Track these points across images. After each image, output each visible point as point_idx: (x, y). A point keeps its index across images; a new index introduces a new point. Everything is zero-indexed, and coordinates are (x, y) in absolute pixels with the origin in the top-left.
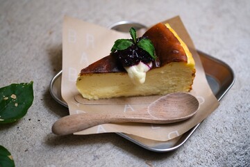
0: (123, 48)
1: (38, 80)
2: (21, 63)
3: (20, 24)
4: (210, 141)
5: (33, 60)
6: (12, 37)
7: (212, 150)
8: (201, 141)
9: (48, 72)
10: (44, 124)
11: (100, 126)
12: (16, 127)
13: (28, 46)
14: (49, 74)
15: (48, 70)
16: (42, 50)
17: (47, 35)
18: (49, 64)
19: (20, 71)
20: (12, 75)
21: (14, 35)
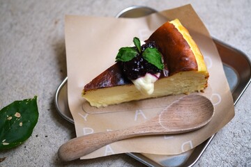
0: (128, 59)
1: (45, 84)
2: (26, 65)
3: (23, 13)
4: (227, 148)
5: (38, 60)
6: (16, 32)
7: (229, 159)
8: (217, 149)
9: (55, 74)
10: (52, 141)
11: (108, 146)
12: (23, 146)
13: (32, 41)
14: (56, 76)
15: (54, 71)
16: (48, 46)
17: (53, 25)
18: (55, 63)
19: (25, 75)
20: (17, 81)
21: (17, 28)
